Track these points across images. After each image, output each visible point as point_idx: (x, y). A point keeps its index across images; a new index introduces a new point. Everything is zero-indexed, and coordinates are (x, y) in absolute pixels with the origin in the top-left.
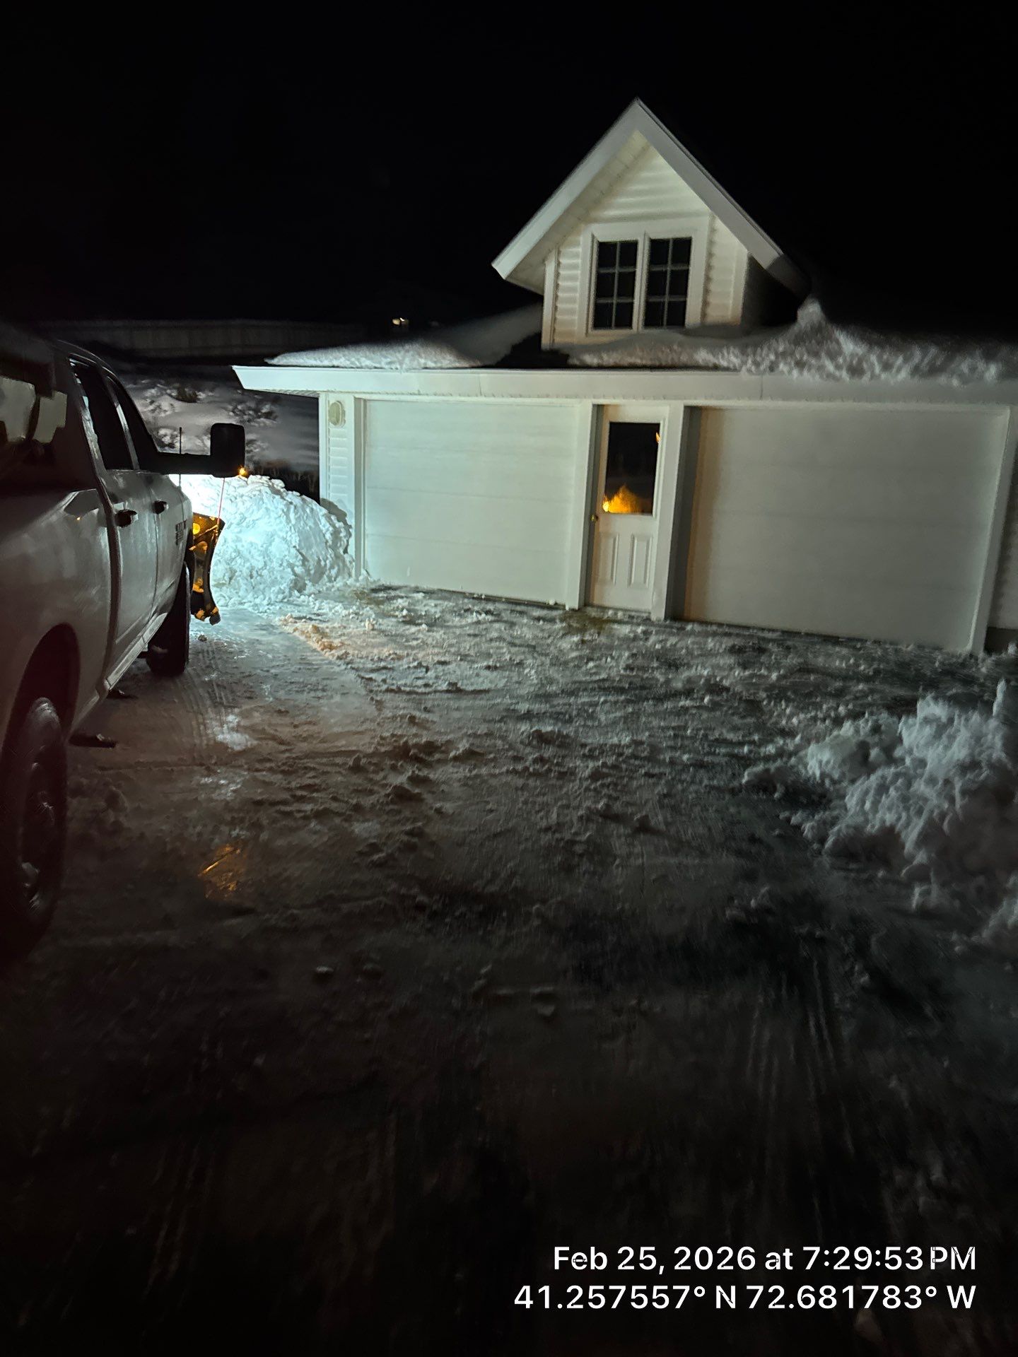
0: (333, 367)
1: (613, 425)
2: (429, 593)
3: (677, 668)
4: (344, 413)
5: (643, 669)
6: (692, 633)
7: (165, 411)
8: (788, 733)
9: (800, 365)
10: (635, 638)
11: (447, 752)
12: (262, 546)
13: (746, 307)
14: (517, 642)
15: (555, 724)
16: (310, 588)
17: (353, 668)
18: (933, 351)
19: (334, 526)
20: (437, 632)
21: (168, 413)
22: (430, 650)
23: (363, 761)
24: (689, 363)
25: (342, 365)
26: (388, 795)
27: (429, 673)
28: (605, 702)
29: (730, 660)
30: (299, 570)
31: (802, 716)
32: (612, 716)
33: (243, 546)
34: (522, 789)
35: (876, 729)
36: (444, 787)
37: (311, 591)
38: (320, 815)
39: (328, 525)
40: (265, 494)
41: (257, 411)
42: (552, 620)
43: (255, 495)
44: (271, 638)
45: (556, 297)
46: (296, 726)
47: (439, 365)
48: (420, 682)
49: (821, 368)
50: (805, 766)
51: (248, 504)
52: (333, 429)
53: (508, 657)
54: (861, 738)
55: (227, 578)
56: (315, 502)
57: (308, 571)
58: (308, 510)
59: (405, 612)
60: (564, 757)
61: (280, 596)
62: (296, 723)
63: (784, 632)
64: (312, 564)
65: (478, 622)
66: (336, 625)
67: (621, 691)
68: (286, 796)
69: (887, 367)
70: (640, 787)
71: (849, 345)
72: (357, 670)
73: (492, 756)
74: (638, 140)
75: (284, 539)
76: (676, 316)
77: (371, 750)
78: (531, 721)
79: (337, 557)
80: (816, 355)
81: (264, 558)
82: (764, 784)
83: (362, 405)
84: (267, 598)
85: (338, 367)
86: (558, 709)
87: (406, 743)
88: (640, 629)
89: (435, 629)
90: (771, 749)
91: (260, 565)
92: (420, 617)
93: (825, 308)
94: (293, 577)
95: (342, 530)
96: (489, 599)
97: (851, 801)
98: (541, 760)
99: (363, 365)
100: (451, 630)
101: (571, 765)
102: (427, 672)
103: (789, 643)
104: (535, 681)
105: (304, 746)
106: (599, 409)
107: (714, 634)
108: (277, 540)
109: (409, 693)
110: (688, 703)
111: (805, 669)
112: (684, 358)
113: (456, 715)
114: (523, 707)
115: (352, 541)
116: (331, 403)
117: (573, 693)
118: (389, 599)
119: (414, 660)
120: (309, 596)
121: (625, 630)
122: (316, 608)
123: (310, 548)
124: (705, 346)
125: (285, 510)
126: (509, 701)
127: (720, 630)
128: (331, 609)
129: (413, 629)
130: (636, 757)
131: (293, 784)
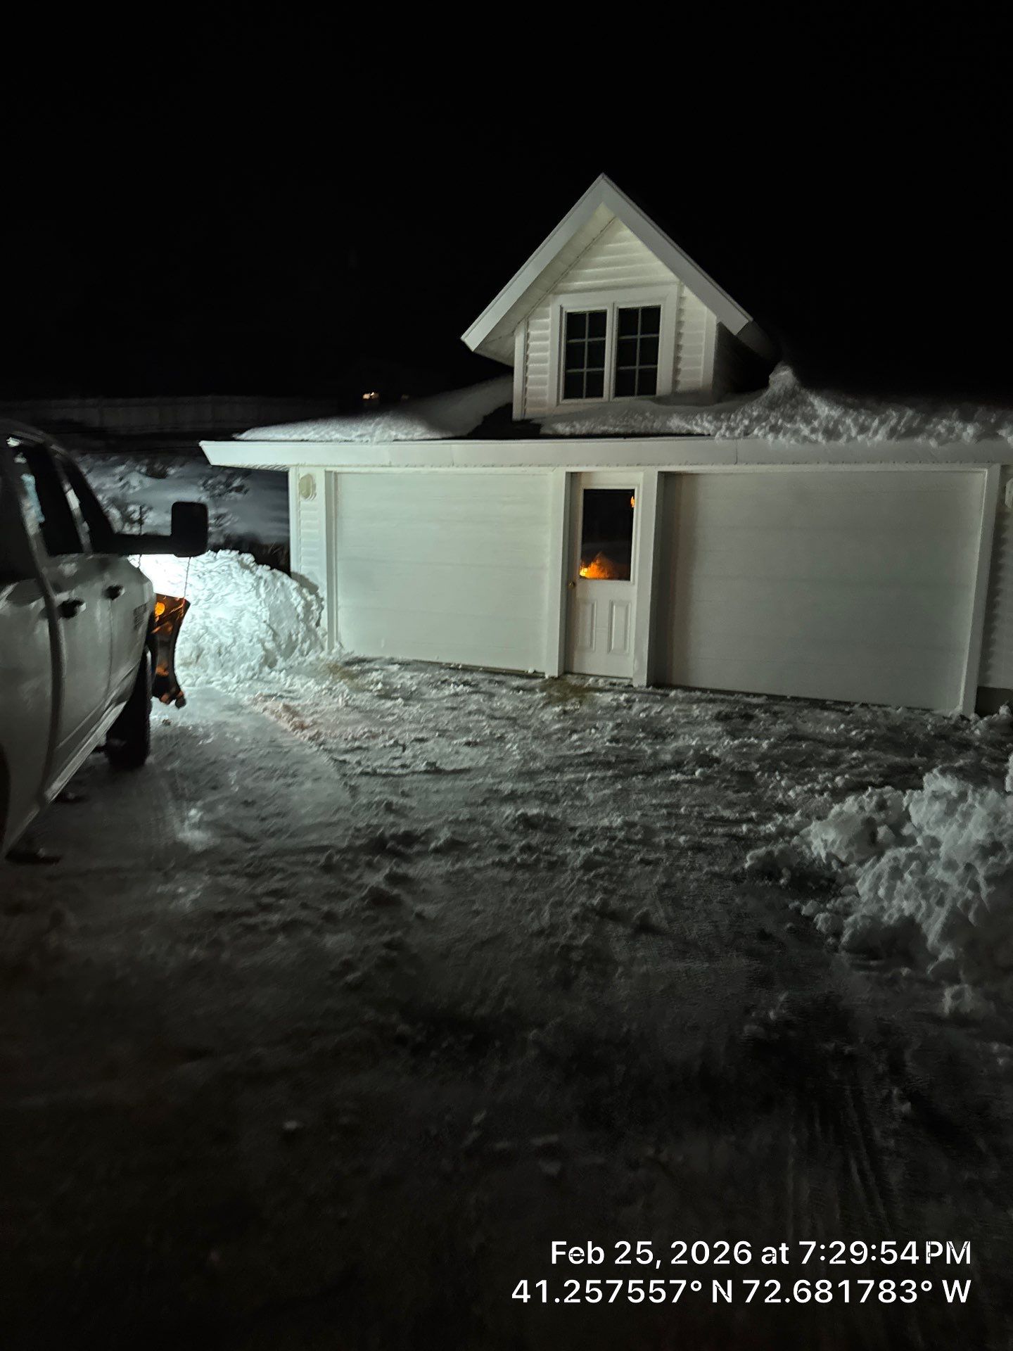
0: (302, 441)
1: (587, 492)
2: (405, 665)
3: (664, 738)
4: (314, 486)
5: (630, 740)
6: (675, 700)
7: (134, 488)
8: (786, 809)
9: (775, 429)
10: (618, 707)
11: (427, 843)
12: (231, 622)
13: (717, 373)
14: (497, 714)
15: (541, 805)
16: (281, 663)
17: (325, 750)
18: (909, 413)
19: (305, 599)
20: (414, 706)
21: (137, 489)
22: (407, 727)
23: (336, 858)
24: (662, 431)
25: (311, 439)
26: (363, 899)
27: (406, 752)
28: (592, 778)
29: (717, 728)
30: (269, 645)
31: (798, 788)
32: (601, 794)
33: (211, 622)
34: (511, 883)
35: (881, 806)
36: (425, 886)
37: (282, 666)
38: (289, 927)
39: (299, 598)
40: (234, 570)
41: (228, 485)
42: (531, 690)
43: (223, 571)
44: (239, 719)
45: (526, 369)
46: (263, 819)
47: (410, 437)
48: (397, 763)
49: (796, 432)
50: (809, 845)
51: (216, 579)
52: (304, 503)
53: (488, 731)
54: (867, 814)
55: (194, 656)
56: (285, 576)
57: (279, 646)
58: (279, 584)
59: (380, 686)
60: (553, 843)
61: (250, 674)
62: (263, 815)
63: (770, 697)
64: (283, 638)
65: (456, 695)
66: (308, 702)
67: (608, 765)
68: (250, 905)
69: (863, 429)
70: (636, 877)
71: (823, 409)
72: (330, 751)
73: (475, 845)
74: (603, 213)
75: (254, 613)
76: (647, 384)
77: (345, 844)
78: (515, 802)
79: (309, 630)
80: (791, 419)
81: (233, 634)
82: (768, 869)
83: (333, 479)
84: (236, 676)
85: (307, 441)
86: (543, 788)
87: (382, 834)
88: (622, 698)
89: (411, 702)
90: (770, 828)
91: (230, 641)
92: (395, 690)
93: (798, 373)
94: (263, 653)
95: (314, 603)
96: (466, 669)
97: (863, 887)
98: (527, 849)
99: (333, 438)
100: (429, 704)
101: (561, 853)
102: (404, 750)
103: (776, 708)
104: (518, 757)
105: (271, 843)
106: (573, 478)
107: (698, 701)
108: (247, 616)
109: (386, 775)
110: (678, 777)
111: (795, 737)
112: (657, 425)
113: (436, 799)
114: (507, 787)
115: (325, 613)
116: (301, 477)
117: (558, 770)
118: (364, 672)
119: (390, 738)
120: (281, 671)
121: (607, 698)
122: (287, 684)
123: (280, 622)
124: (679, 413)
125: (255, 585)
126: (491, 781)
127: (705, 696)
128: (302, 686)
129: (389, 704)
130: (630, 841)
131: (259, 890)
